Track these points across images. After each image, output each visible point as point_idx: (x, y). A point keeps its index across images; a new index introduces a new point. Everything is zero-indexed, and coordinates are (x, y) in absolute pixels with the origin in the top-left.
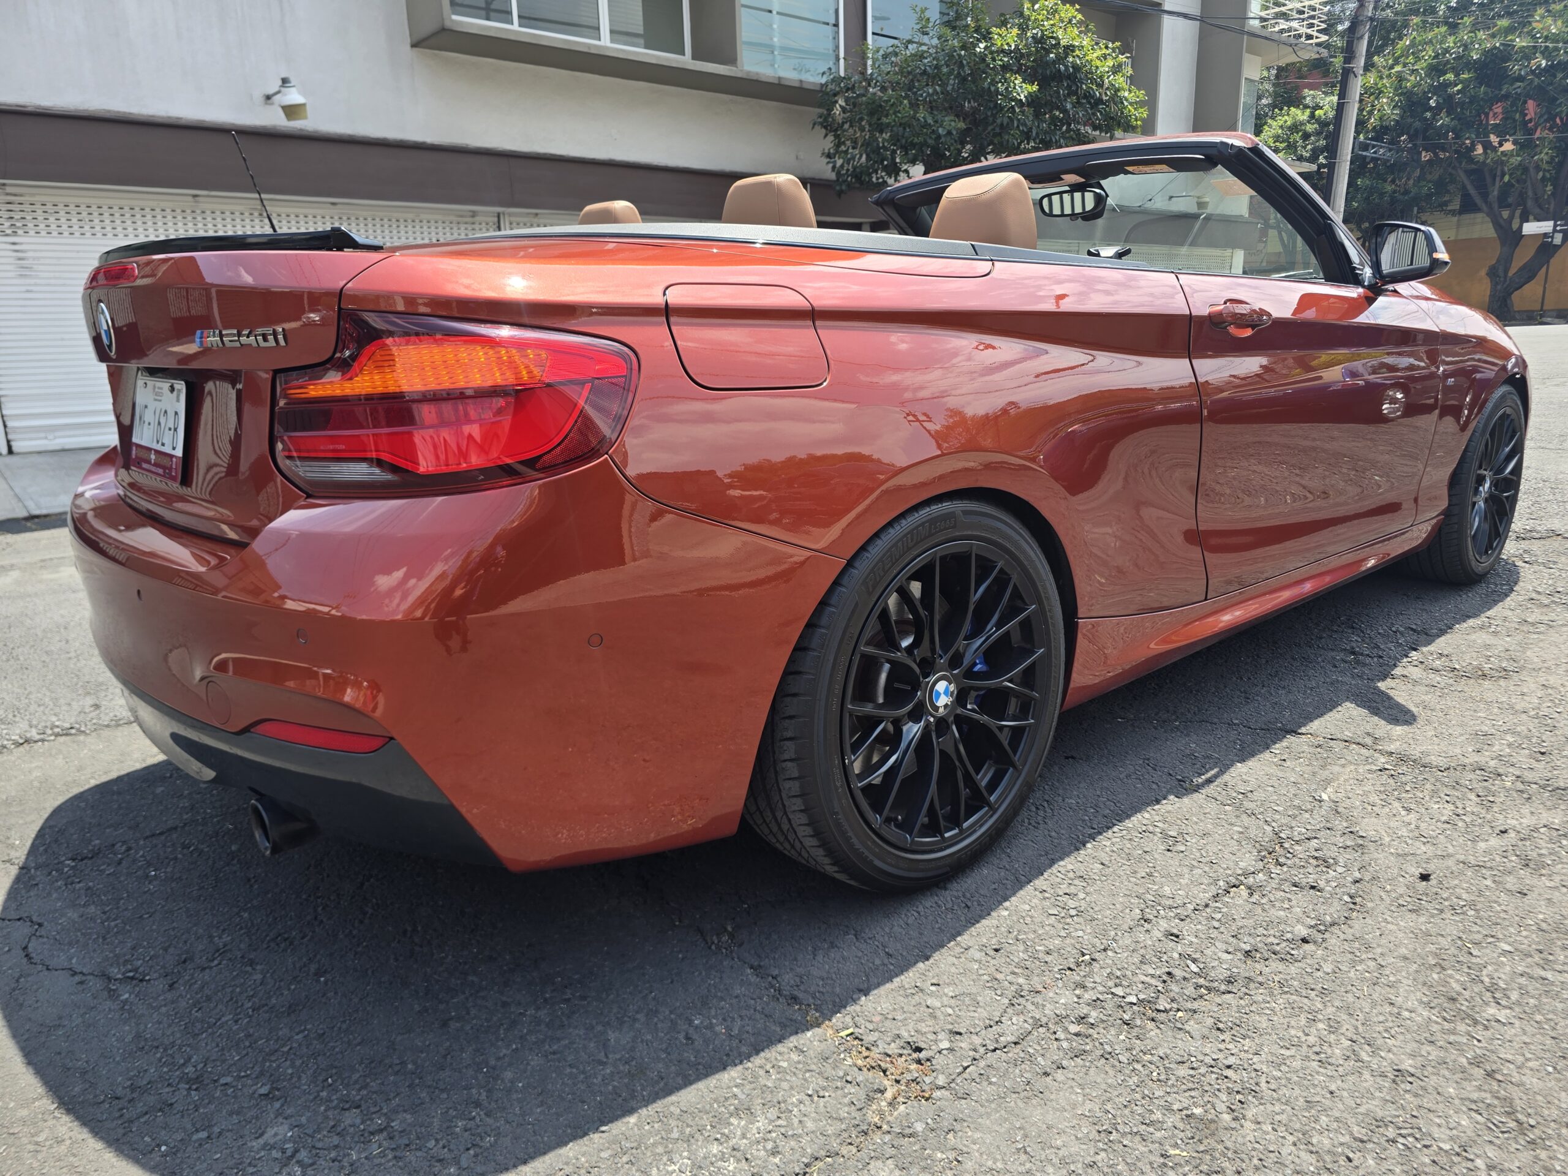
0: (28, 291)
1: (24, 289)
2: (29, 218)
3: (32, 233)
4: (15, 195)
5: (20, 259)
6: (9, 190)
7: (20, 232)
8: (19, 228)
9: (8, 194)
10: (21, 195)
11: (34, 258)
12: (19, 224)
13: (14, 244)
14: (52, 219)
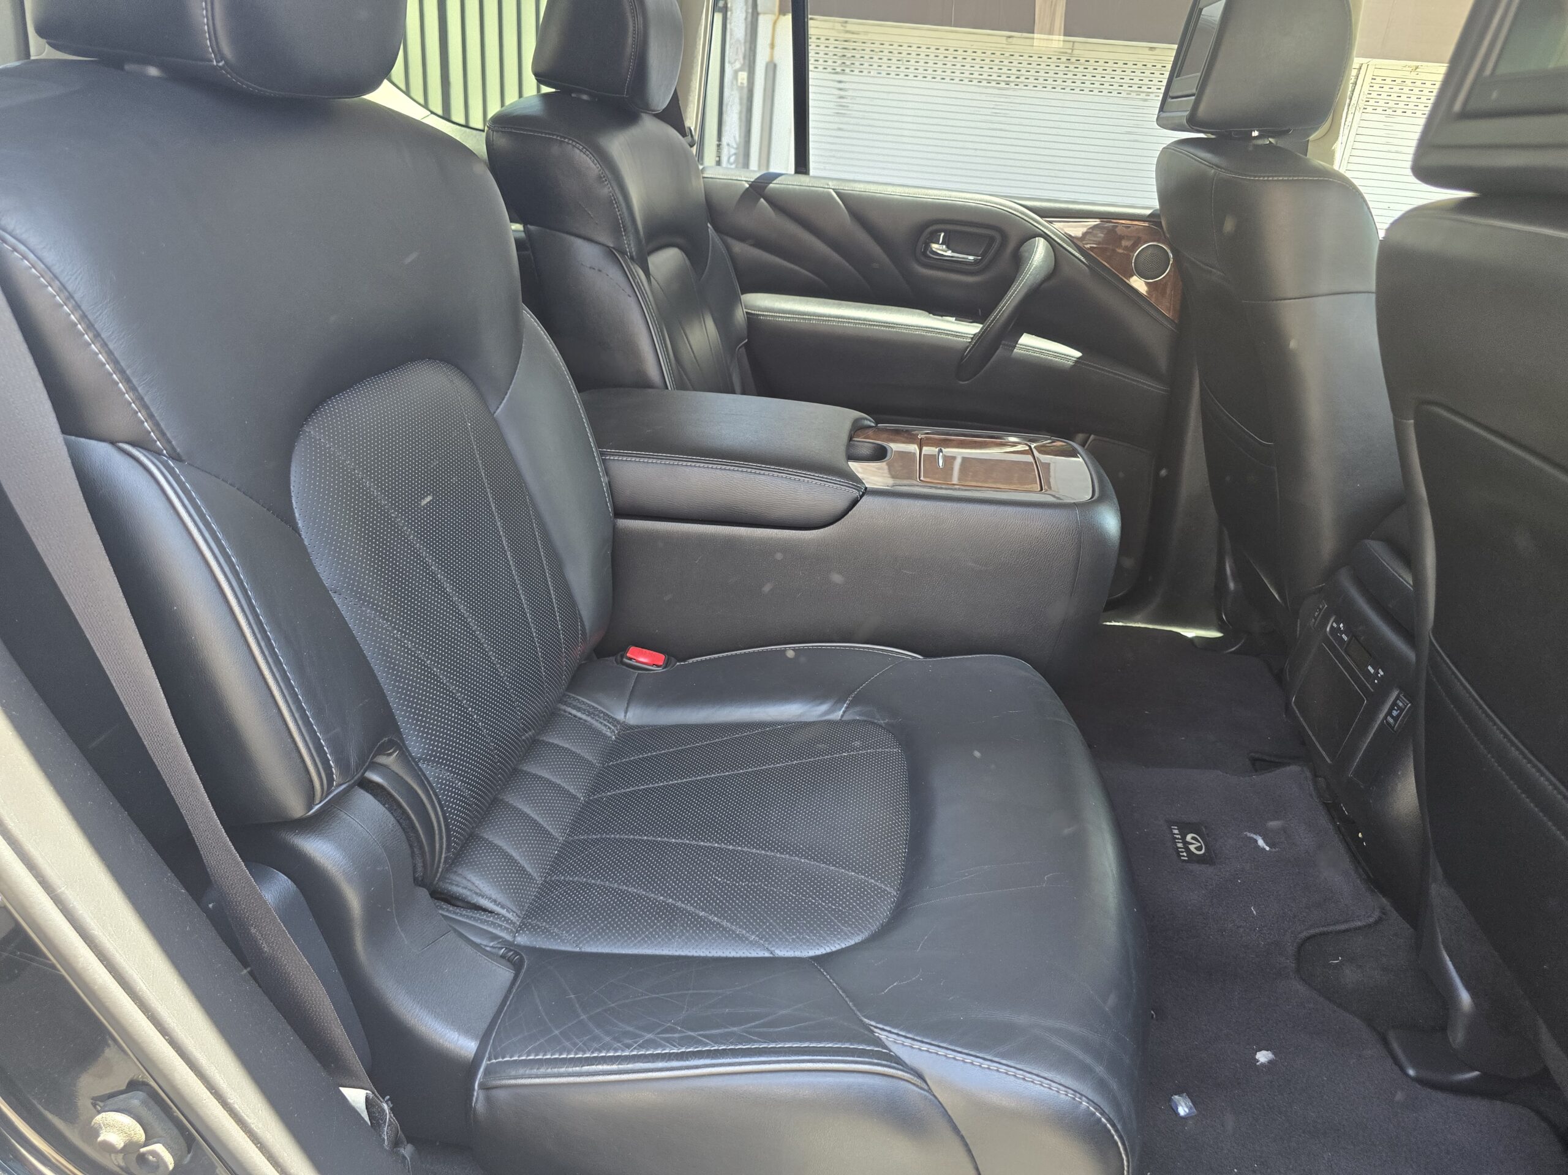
0: (840, 129)
1: (836, 126)
2: (858, 56)
3: (856, 72)
4: (853, 33)
5: (841, 97)
6: (849, 27)
7: (847, 70)
8: (847, 66)
9: (847, 32)
10: (858, 33)
11: (853, 97)
12: (848, 63)
13: (840, 82)
14: (876, 58)
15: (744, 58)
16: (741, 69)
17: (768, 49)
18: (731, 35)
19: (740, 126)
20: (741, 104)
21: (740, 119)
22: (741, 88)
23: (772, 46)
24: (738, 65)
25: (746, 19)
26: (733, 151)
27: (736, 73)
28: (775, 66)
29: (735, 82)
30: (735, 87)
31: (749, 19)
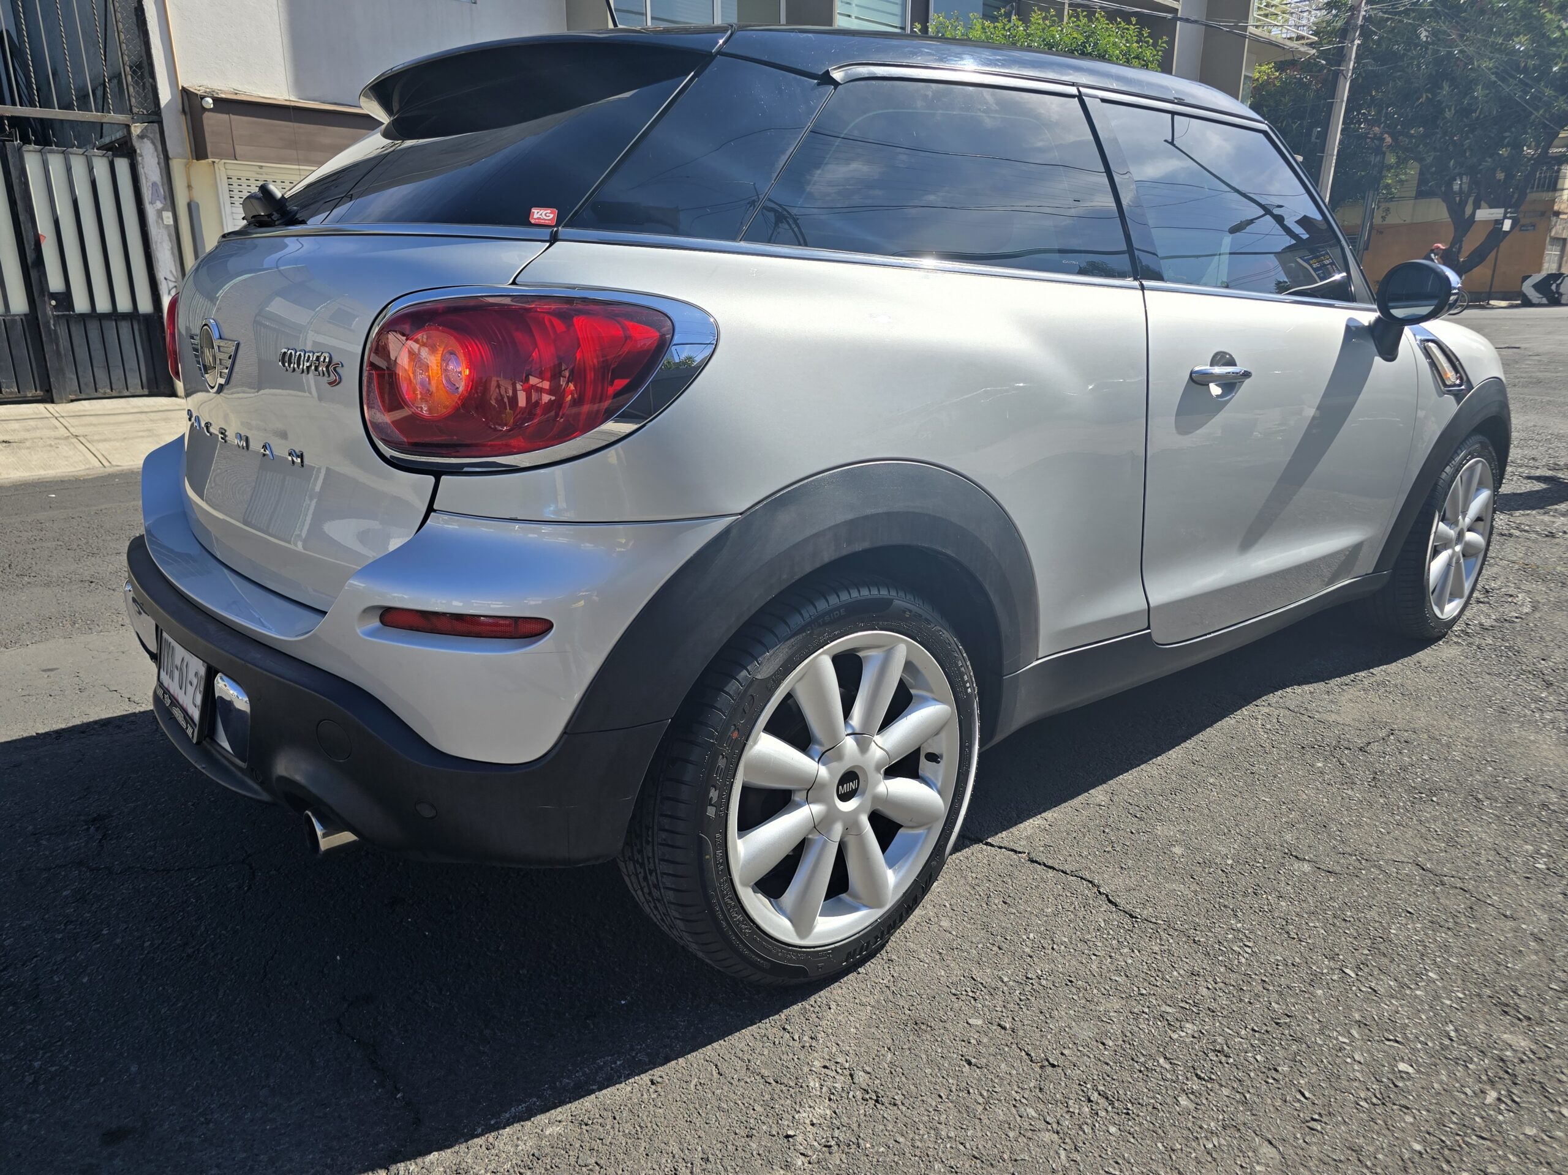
15: (165, 198)
16: (163, 209)
17: (186, 191)
18: (147, 178)
19: (174, 261)
20: (171, 241)
21: (173, 253)
22: (168, 226)
23: (189, 187)
24: (159, 205)
25: (159, 163)
26: (172, 285)
27: (159, 213)
28: (198, 205)
29: (160, 221)
30: (161, 225)
31: (163, 164)
